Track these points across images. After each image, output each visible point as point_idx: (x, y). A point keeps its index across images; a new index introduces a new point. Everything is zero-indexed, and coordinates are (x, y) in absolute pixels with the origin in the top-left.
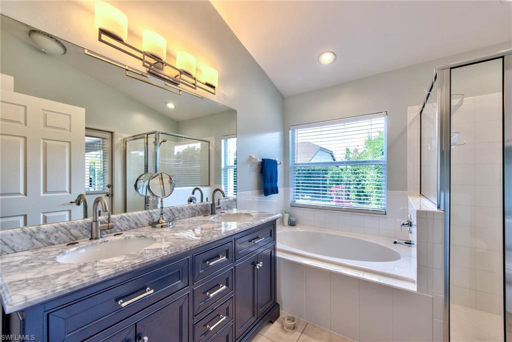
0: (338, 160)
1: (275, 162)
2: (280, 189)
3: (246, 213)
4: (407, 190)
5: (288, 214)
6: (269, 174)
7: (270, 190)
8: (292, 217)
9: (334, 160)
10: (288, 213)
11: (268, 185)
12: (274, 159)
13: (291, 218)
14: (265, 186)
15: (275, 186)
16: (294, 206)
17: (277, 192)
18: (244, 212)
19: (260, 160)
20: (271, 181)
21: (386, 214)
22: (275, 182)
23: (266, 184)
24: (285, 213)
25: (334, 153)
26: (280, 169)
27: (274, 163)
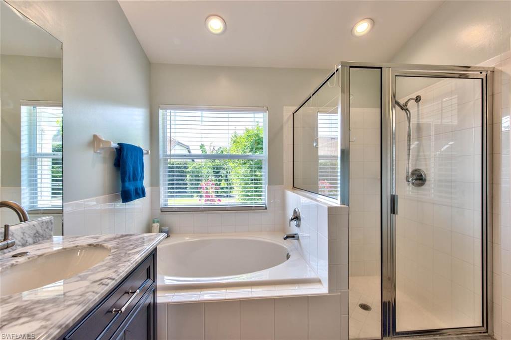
0: (193, 152)
1: (140, 150)
2: (147, 190)
3: (90, 245)
4: (283, 185)
5: (158, 224)
6: (130, 168)
7: (133, 193)
8: (163, 226)
9: (189, 152)
10: (158, 222)
11: (130, 186)
12: (137, 146)
13: (162, 228)
14: (123, 186)
15: (140, 187)
16: (165, 210)
17: (143, 195)
18: (84, 241)
19: (114, 145)
20: (135, 178)
21: (266, 208)
22: (140, 180)
23: (127, 184)
24: (154, 222)
25: (191, 148)
26: (146, 159)
27: (138, 151)
